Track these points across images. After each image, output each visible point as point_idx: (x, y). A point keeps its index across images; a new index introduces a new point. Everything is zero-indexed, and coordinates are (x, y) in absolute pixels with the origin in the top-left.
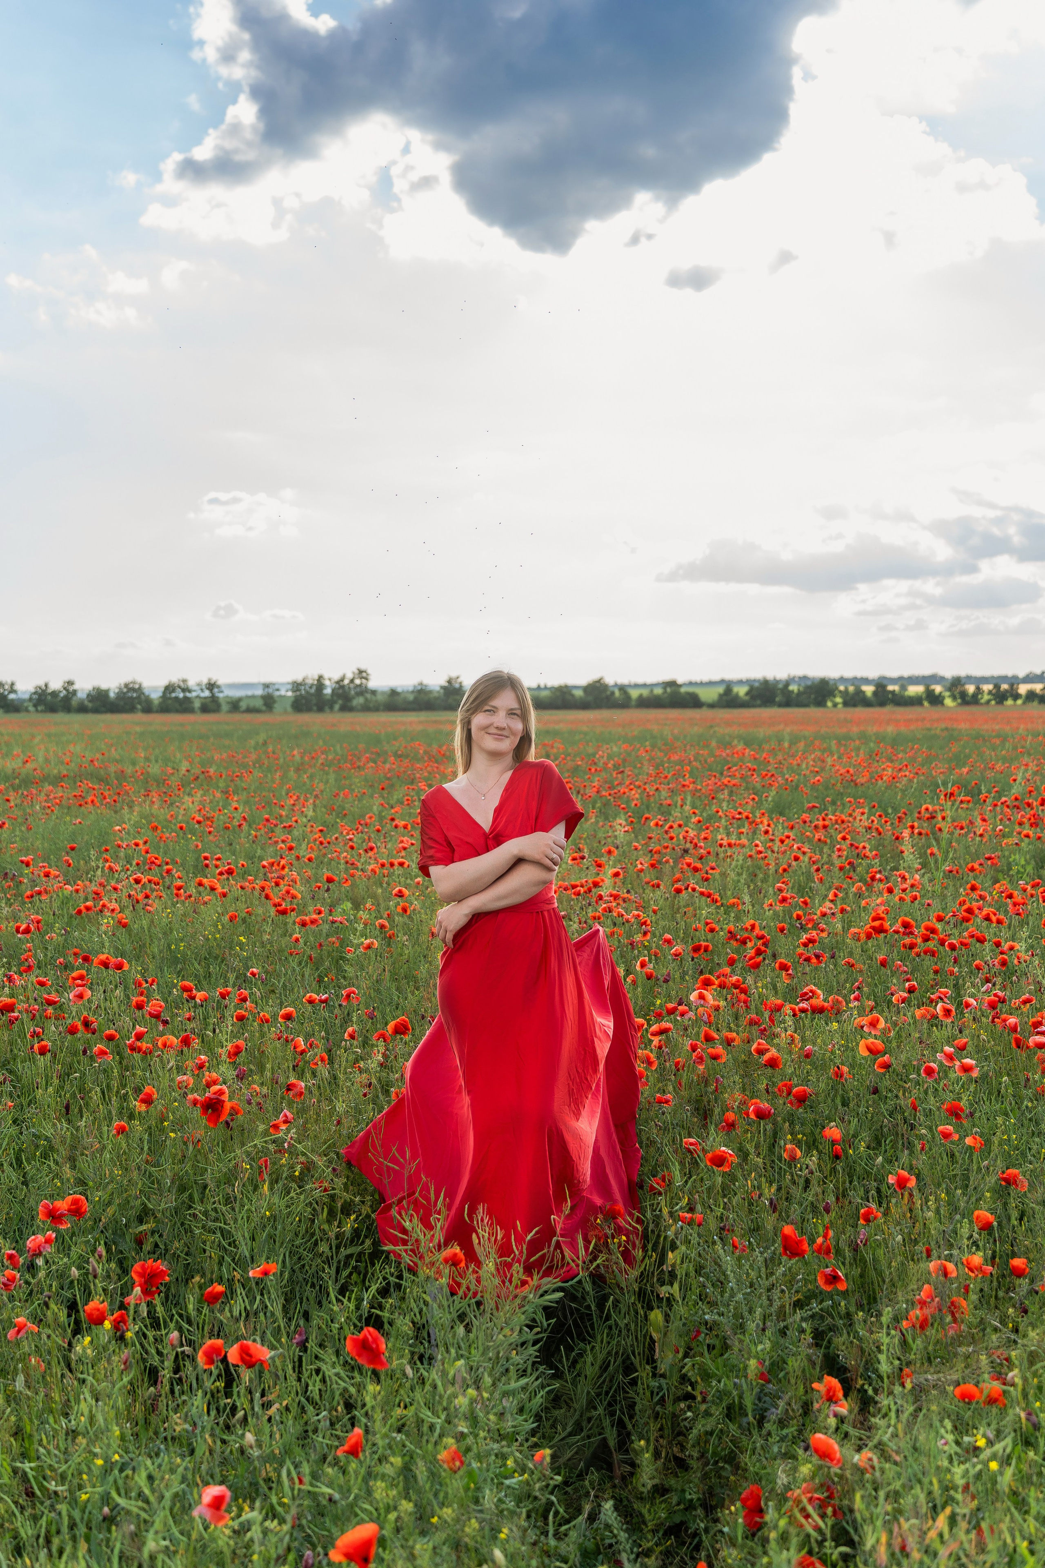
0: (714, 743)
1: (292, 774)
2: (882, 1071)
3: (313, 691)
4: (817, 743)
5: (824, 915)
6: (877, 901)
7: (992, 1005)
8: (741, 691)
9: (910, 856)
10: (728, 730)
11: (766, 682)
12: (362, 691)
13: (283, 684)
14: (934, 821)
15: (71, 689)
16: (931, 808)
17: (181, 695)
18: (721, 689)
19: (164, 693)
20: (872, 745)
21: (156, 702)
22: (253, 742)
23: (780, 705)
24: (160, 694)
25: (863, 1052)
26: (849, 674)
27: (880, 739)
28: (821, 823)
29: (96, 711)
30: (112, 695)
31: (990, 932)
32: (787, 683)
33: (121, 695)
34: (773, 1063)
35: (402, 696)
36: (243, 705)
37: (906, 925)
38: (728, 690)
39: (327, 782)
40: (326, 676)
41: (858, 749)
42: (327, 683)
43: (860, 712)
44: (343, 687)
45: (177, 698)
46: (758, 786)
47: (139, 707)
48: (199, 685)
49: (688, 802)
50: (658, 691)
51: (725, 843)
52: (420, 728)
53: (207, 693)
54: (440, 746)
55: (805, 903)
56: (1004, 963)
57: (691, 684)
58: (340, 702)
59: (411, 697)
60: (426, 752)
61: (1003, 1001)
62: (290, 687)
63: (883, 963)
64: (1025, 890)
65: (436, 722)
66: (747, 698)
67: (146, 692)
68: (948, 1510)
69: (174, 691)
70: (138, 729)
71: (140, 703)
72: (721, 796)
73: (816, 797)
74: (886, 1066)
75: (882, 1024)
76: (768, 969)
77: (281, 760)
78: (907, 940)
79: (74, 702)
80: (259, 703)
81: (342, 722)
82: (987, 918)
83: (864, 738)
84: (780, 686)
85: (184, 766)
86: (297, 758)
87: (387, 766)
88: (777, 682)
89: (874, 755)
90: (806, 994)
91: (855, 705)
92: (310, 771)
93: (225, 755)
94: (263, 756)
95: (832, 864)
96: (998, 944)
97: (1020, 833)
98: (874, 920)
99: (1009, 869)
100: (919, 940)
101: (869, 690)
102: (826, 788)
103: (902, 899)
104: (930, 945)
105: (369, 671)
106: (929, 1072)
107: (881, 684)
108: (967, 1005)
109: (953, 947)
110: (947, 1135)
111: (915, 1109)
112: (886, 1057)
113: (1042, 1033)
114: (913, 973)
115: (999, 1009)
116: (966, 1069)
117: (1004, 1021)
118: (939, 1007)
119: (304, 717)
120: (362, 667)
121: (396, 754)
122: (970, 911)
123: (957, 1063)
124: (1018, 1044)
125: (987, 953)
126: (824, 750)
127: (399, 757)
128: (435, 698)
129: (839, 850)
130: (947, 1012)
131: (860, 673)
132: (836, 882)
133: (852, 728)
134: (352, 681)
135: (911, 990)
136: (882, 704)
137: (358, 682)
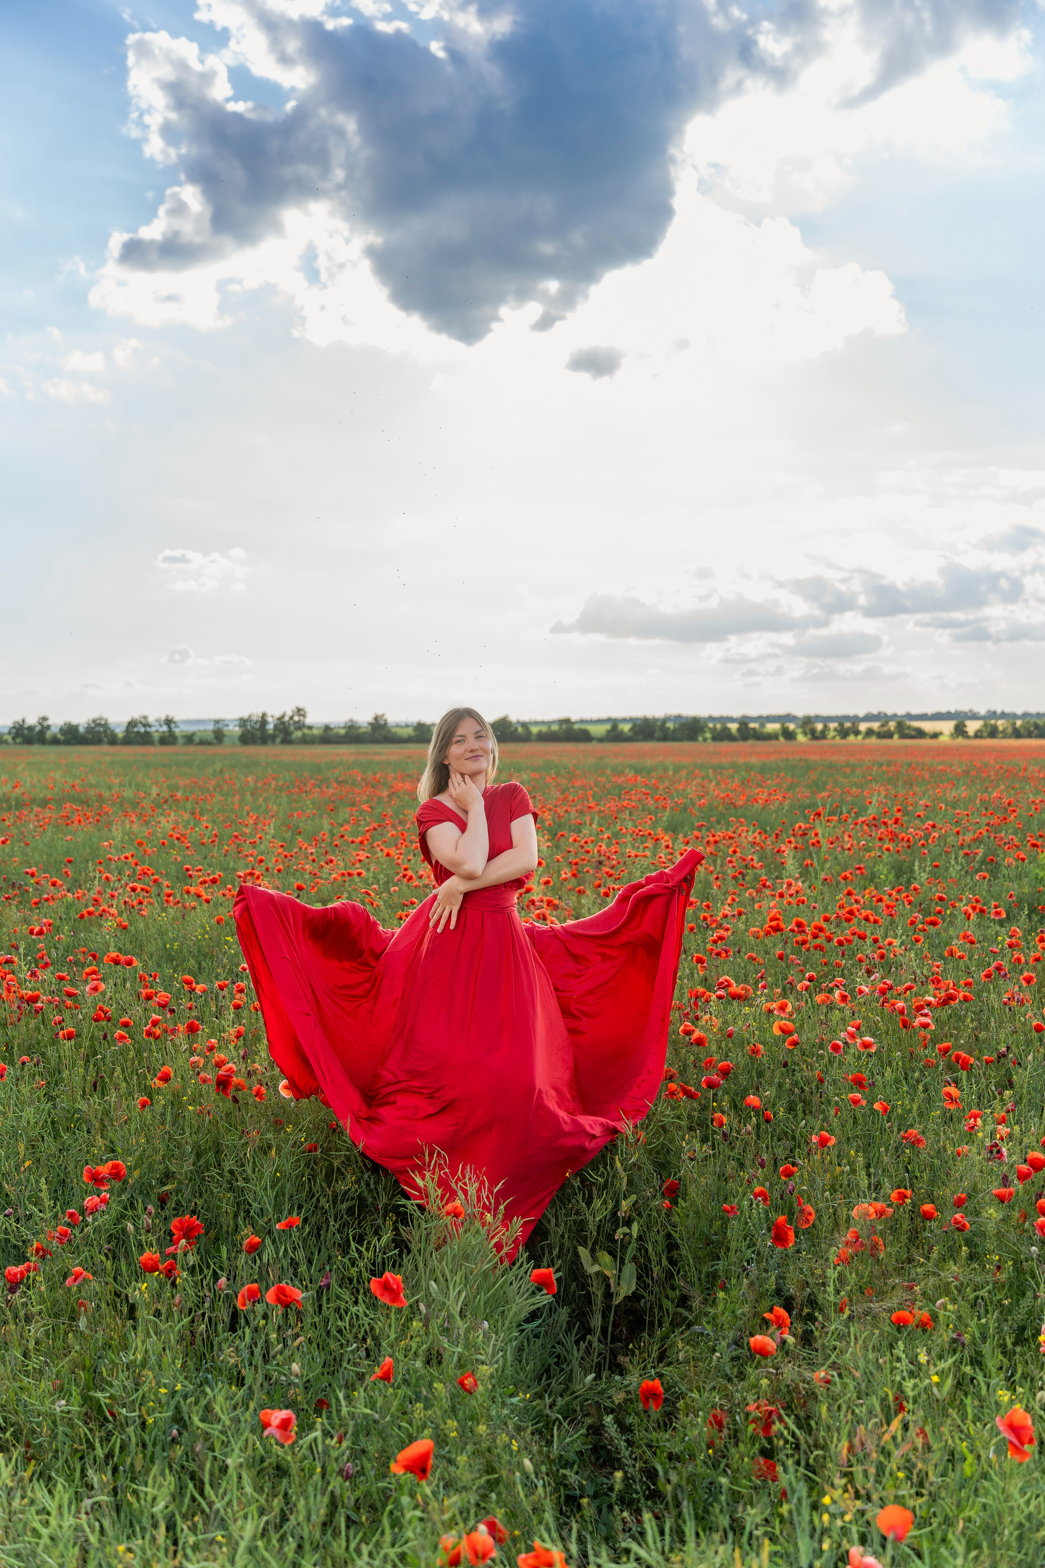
0: (609, 772)
1: (249, 797)
2: (791, 1047)
3: (258, 726)
4: (697, 771)
5: (725, 916)
6: (769, 905)
7: (883, 992)
8: (626, 728)
9: (791, 866)
10: (617, 761)
11: (646, 721)
12: (300, 726)
13: (231, 721)
14: (806, 837)
15: (45, 724)
16: (803, 826)
17: (142, 730)
18: (608, 727)
19: (128, 727)
20: (743, 773)
21: (120, 736)
22: (211, 771)
23: (659, 740)
24: (124, 728)
25: (777, 1032)
26: (714, 714)
27: (749, 768)
28: (712, 839)
29: (66, 743)
30: (81, 730)
31: (868, 929)
32: (665, 720)
33: (90, 729)
34: (700, 1042)
35: (335, 731)
36: (197, 739)
37: (799, 925)
38: (615, 727)
39: (280, 804)
40: (269, 713)
41: (733, 777)
42: (270, 719)
43: (726, 745)
44: (283, 723)
45: (138, 732)
46: (653, 808)
47: (106, 740)
48: (158, 720)
49: (596, 822)
50: (555, 728)
52: (352, 758)
53: (165, 728)
54: (374, 774)
55: (708, 906)
56: (882, 956)
57: (582, 721)
58: (281, 736)
59: (343, 732)
60: (363, 779)
61: (891, 988)
62: (237, 723)
63: (781, 958)
64: (890, 895)
65: (366, 754)
66: (630, 734)
67: (112, 726)
68: (901, 1417)
69: (136, 726)
70: (105, 759)
71: (106, 737)
72: (622, 816)
73: (703, 818)
74: (794, 1043)
75: (790, 1009)
77: (238, 786)
78: (800, 938)
79: (47, 736)
80: (211, 736)
81: (287, 753)
82: (867, 919)
83: (735, 767)
84: (659, 723)
85: (154, 791)
86: (251, 783)
87: (331, 791)
88: (655, 720)
89: (746, 782)
90: (722, 984)
91: (721, 740)
92: (264, 795)
93: (188, 782)
94: (221, 782)
95: (725, 873)
96: (876, 941)
97: (881, 847)
98: (772, 920)
99: (873, 877)
100: (809, 938)
101: (734, 727)
102: (711, 810)
103: (789, 903)
104: (818, 941)
105: (307, 709)
106: (836, 1048)
107: (744, 722)
108: (861, 992)
109: (841, 943)
110: (856, 1102)
111: (821, 1081)
112: (795, 1036)
113: (926, 1015)
114: (805, 964)
115: (888, 995)
116: (866, 1045)
117: (893, 1005)
118: (837, 993)
119: (251, 749)
120: (301, 706)
121: (337, 781)
122: (851, 912)
123: (859, 1041)
124: (905, 1024)
125: (868, 948)
126: (703, 778)
127: (340, 783)
128: (364, 733)
129: (730, 862)
130: (844, 998)
131: (725, 713)
132: (731, 889)
133: (723, 760)
134: (291, 718)
135: (811, 979)
136: (745, 738)
137: (296, 718)
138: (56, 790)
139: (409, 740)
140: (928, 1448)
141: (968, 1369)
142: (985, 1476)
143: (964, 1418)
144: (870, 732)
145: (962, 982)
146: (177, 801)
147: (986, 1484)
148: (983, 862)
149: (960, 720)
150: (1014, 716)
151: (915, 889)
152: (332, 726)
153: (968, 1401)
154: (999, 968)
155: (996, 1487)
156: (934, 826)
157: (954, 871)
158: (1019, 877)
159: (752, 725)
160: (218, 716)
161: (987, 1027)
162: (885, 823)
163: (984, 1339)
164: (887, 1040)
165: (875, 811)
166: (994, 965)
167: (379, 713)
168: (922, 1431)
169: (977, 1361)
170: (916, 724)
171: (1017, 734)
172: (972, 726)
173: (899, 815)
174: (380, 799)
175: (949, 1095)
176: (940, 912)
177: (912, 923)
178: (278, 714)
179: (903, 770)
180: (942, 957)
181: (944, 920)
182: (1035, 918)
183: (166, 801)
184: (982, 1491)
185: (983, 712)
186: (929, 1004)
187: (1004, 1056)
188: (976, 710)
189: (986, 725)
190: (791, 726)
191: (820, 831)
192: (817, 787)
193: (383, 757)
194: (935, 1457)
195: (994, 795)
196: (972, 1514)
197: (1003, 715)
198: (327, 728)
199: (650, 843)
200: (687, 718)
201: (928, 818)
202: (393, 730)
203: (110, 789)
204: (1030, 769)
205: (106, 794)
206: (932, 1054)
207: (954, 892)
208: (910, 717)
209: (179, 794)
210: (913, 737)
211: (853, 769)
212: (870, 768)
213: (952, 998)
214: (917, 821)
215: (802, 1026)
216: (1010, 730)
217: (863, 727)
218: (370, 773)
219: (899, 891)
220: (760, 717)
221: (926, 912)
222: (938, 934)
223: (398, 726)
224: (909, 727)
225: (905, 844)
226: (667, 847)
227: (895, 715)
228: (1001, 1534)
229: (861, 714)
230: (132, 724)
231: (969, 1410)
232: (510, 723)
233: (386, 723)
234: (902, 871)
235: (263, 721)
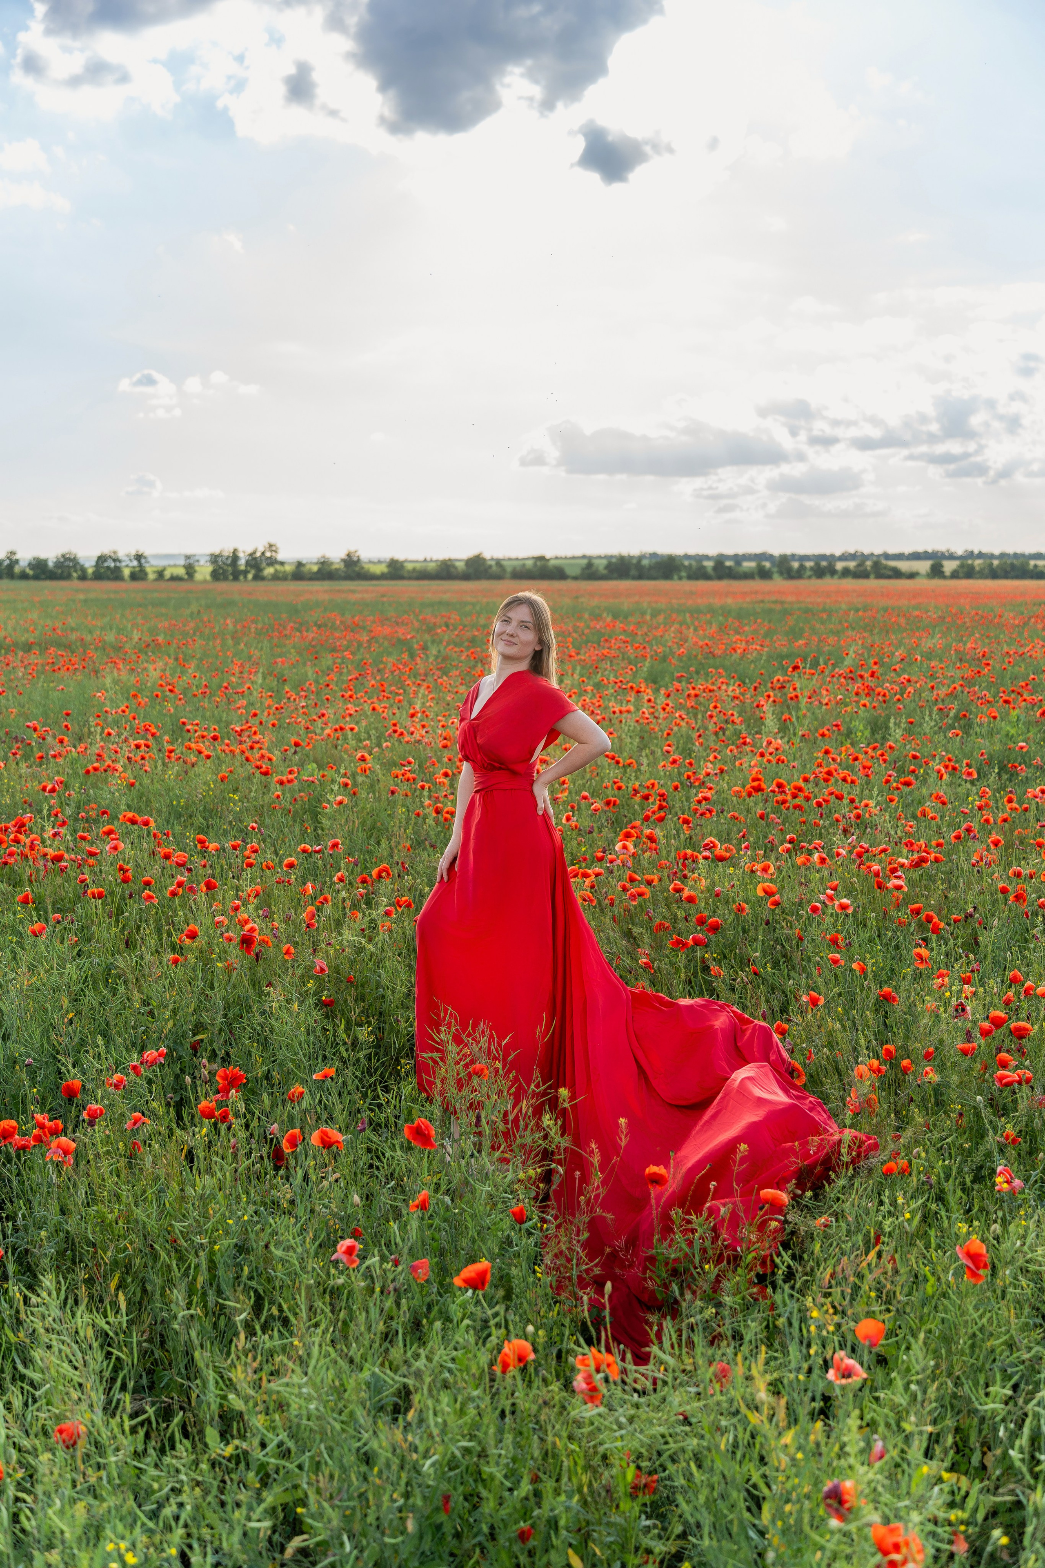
0: (586, 616)
1: (230, 641)
2: (773, 907)
3: (229, 561)
4: (674, 616)
5: (708, 774)
6: (750, 763)
7: (860, 855)
9: (771, 723)
10: (595, 602)
11: (622, 558)
12: (272, 562)
13: (201, 555)
14: (785, 690)
15: (15, 557)
16: (781, 679)
17: (112, 565)
18: (583, 564)
19: (97, 562)
20: (721, 618)
21: (90, 571)
23: (634, 578)
24: (94, 563)
25: (760, 893)
26: (692, 552)
27: (726, 613)
28: (690, 691)
29: (36, 577)
31: (845, 789)
32: (641, 558)
33: (59, 564)
34: (689, 900)
35: (308, 567)
36: (167, 574)
37: (780, 786)
38: (589, 564)
40: (240, 549)
41: (711, 624)
42: (241, 555)
43: (702, 584)
44: (255, 559)
45: (108, 568)
46: (632, 657)
47: (75, 575)
48: (128, 556)
49: (578, 672)
50: (530, 565)
51: (617, 709)
52: (327, 597)
53: (135, 563)
54: (353, 617)
55: (691, 764)
56: (858, 816)
57: (557, 558)
58: (253, 572)
59: (315, 568)
60: (341, 622)
61: (867, 850)
62: (208, 558)
63: (762, 817)
64: (866, 753)
65: (339, 591)
66: (606, 571)
67: (82, 561)
68: (877, 1248)
69: (105, 561)
70: (81, 597)
71: (76, 571)
72: (603, 665)
73: (683, 667)
74: (777, 904)
75: (772, 870)
76: (671, 822)
77: (217, 629)
78: (780, 797)
79: (17, 569)
80: (181, 572)
81: (262, 591)
82: (844, 780)
83: (712, 611)
84: (634, 561)
85: (136, 636)
86: (231, 626)
87: (311, 635)
88: (631, 557)
89: (724, 628)
90: (707, 845)
91: (697, 578)
92: (245, 640)
93: (167, 624)
94: (200, 624)
95: (706, 729)
96: (852, 801)
97: (857, 702)
98: (754, 780)
99: (849, 733)
100: (789, 798)
101: (709, 564)
102: (689, 659)
103: (769, 761)
104: (797, 801)
105: (278, 545)
106: (815, 909)
107: (720, 561)
108: (838, 854)
109: (819, 805)
110: (835, 962)
111: (801, 939)
112: (777, 897)
113: (899, 877)
114: (784, 823)
115: (864, 857)
116: (843, 907)
117: (869, 867)
118: (816, 856)
119: (223, 586)
120: (273, 542)
121: (316, 624)
122: (829, 773)
123: (837, 903)
124: (880, 886)
125: (844, 807)
126: (681, 623)
127: (319, 627)
128: (337, 570)
129: (711, 717)
130: (823, 861)
131: (701, 551)
132: (712, 745)
133: (699, 600)
134: (263, 553)
135: (791, 841)
136: (720, 578)
137: (268, 554)
138: (37, 633)
139: (382, 577)
140: (896, 1272)
141: (934, 1207)
142: (944, 1295)
143: (927, 1247)
144: (846, 573)
145: (933, 843)
146: (158, 645)
147: (945, 1302)
148: (956, 718)
149: (936, 562)
150: (992, 556)
151: (891, 747)
152: (304, 562)
153: (932, 1233)
154: (969, 830)
155: (953, 1304)
156: (909, 681)
157: (928, 726)
158: (991, 734)
159: (728, 563)
160: (189, 552)
161: (956, 887)
162: (861, 677)
163: (947, 1178)
164: (863, 900)
165: (851, 662)
166: (964, 826)
167: (352, 549)
168: (893, 1258)
169: (941, 1198)
170: (892, 563)
171: (994, 574)
172: (949, 566)
173: (875, 668)
174: (360, 645)
175: (920, 956)
176: (913, 771)
177: (887, 781)
178: (250, 550)
179: (879, 616)
180: (914, 817)
181: (917, 778)
182: (1005, 777)
183: (148, 646)
184: (941, 1308)
185: (960, 552)
186: (903, 865)
187: (971, 916)
188: (953, 550)
189: (962, 566)
190: (767, 565)
191: (798, 686)
192: (794, 634)
193: (358, 596)
194: (901, 1279)
195: (969, 645)
196: (933, 1326)
197: (981, 555)
198: (300, 564)
199: (632, 697)
200: (662, 556)
201: (904, 670)
202: (366, 566)
203: (90, 632)
204: (1006, 615)
205: (88, 638)
206: (903, 915)
207: (927, 750)
208: (887, 556)
209: (161, 638)
210: (889, 577)
211: (830, 614)
212: (847, 613)
213: (923, 860)
214: (893, 674)
215: (783, 887)
216: (986, 571)
217: (839, 566)
218: (348, 616)
219: (874, 748)
220: (736, 556)
221: (901, 770)
222: (911, 793)
223: (370, 562)
224: (886, 567)
225: (881, 698)
226: (649, 701)
227: (872, 554)
228: (958, 1343)
229: (838, 553)
230: (101, 559)
231: (933, 1240)
232: (484, 560)
233: (359, 560)
234: (878, 727)
235: (235, 557)
